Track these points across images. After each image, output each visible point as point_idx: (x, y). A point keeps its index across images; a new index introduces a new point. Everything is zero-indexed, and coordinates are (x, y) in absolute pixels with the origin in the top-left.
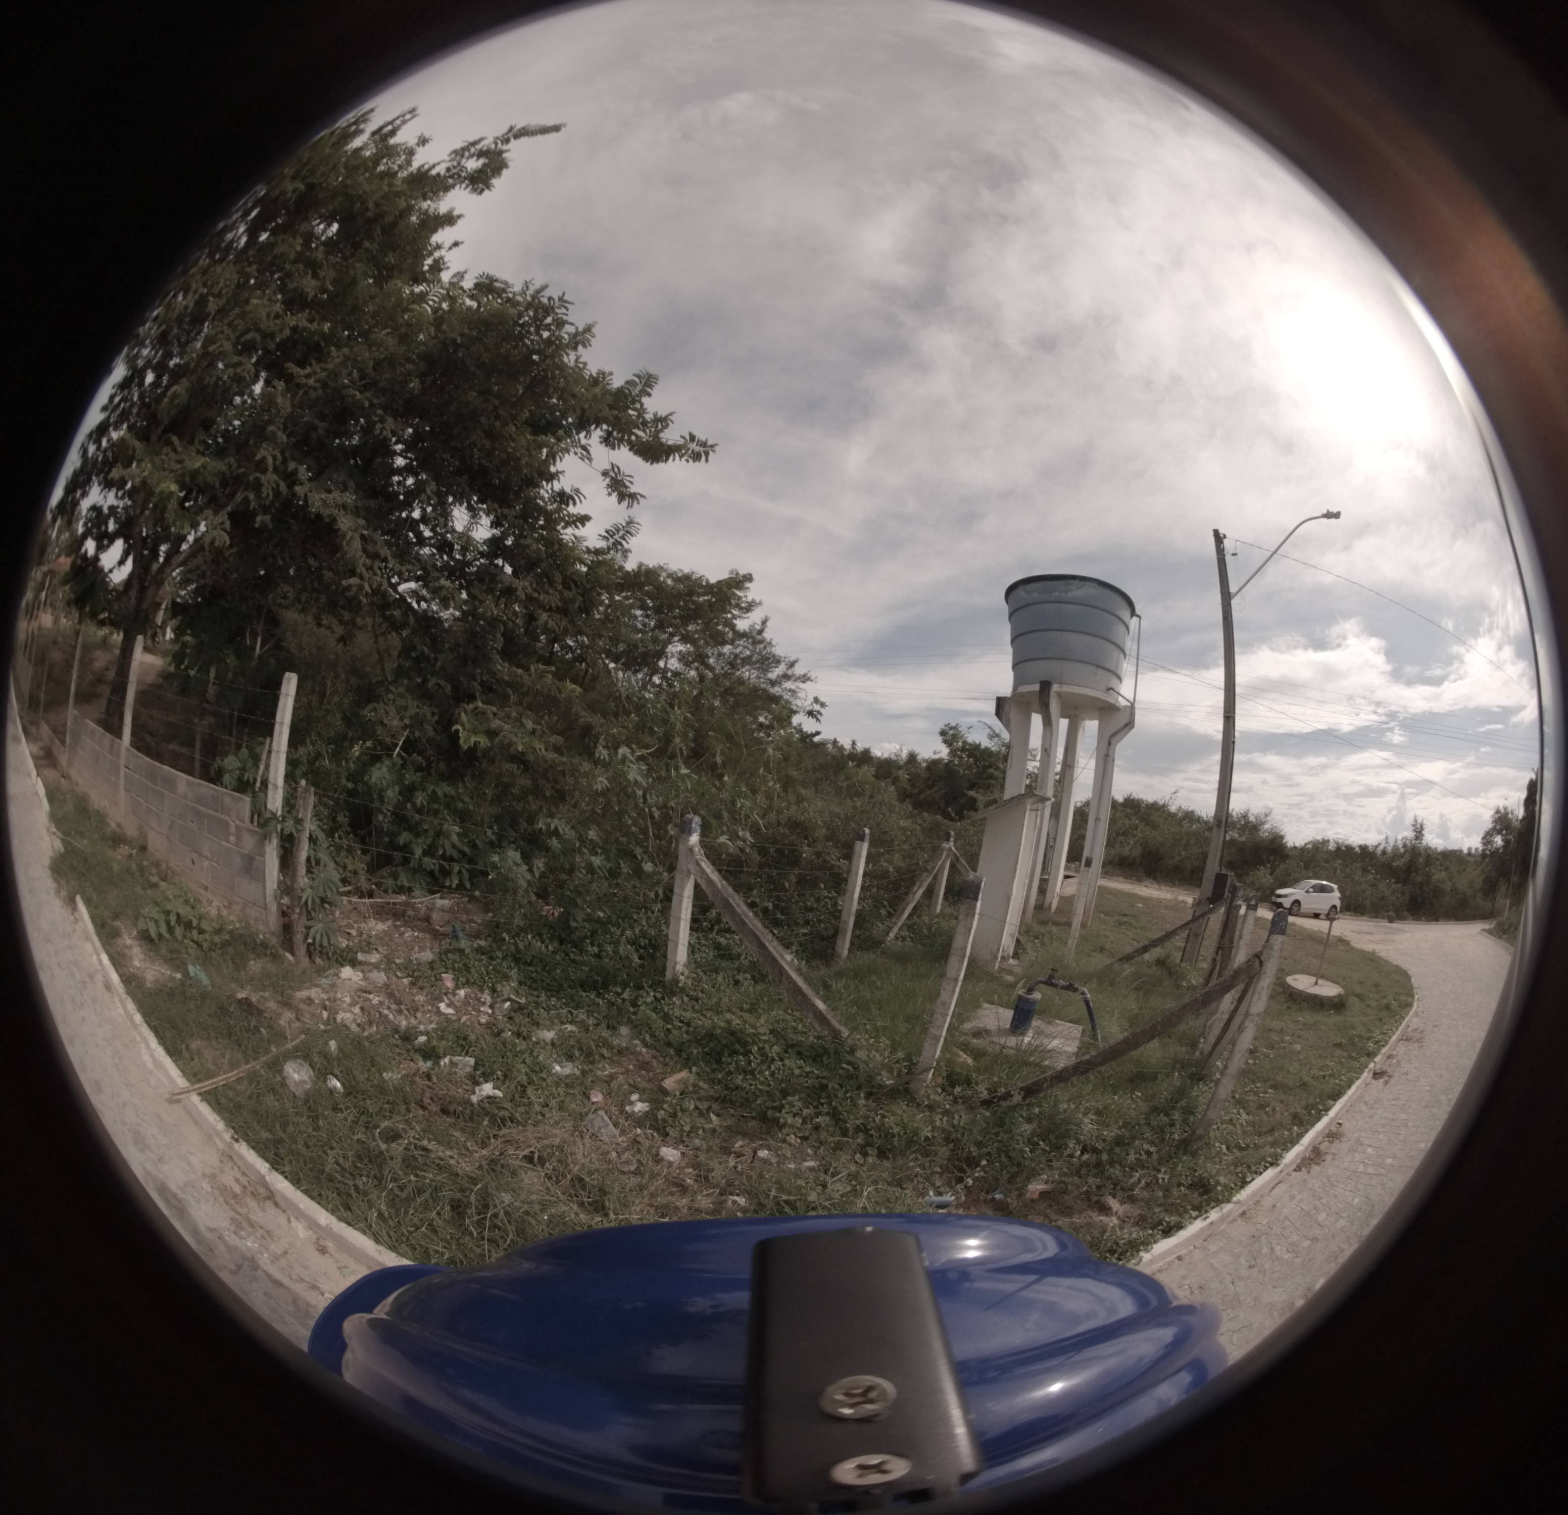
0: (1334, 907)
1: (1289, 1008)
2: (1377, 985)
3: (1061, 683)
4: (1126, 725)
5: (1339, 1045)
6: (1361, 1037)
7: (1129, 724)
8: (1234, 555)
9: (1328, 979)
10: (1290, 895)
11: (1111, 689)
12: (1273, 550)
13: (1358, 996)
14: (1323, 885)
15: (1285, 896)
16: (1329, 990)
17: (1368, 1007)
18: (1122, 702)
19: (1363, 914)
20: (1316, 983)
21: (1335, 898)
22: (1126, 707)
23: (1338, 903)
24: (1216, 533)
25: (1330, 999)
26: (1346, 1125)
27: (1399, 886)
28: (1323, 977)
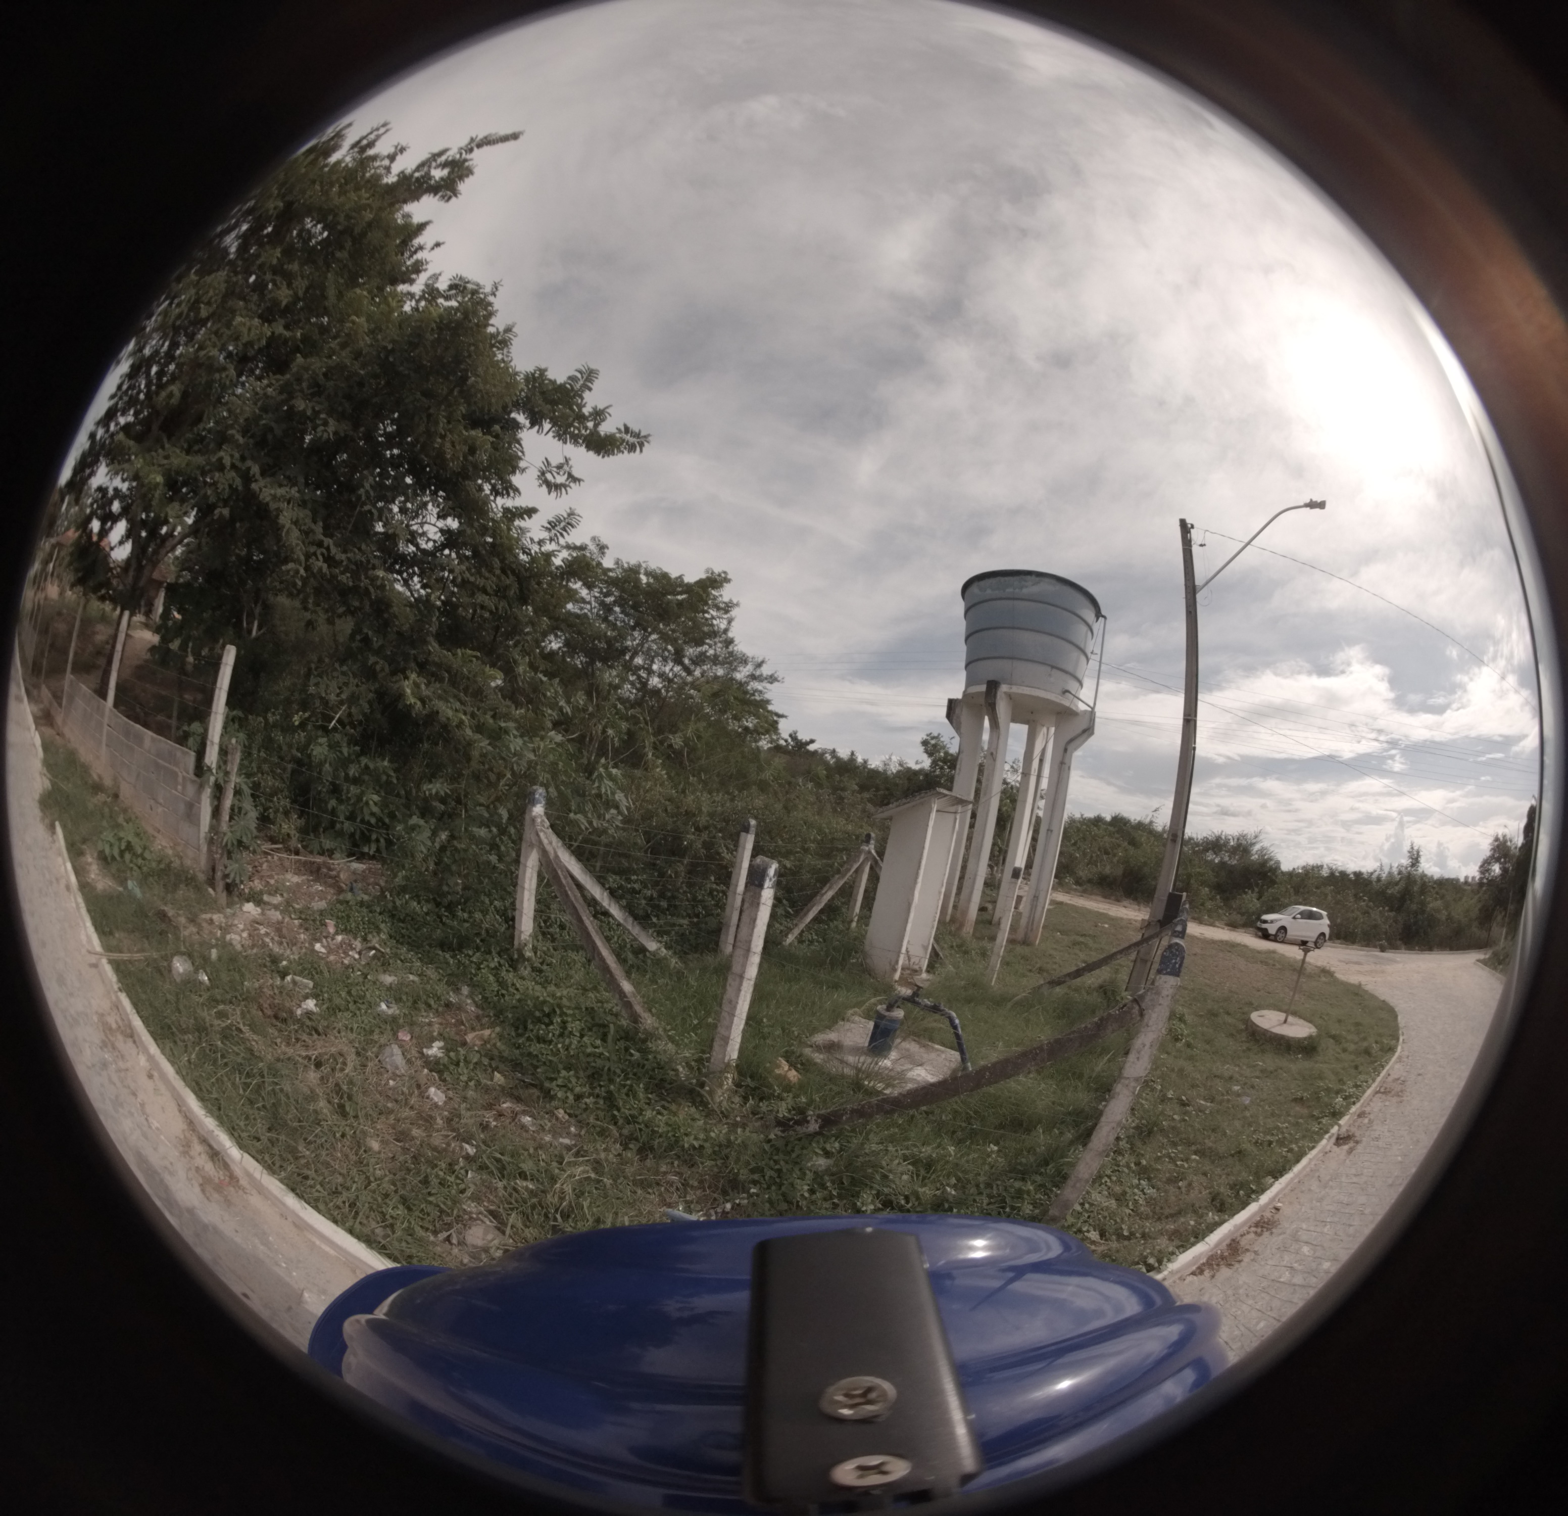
0: (1323, 934)
1: (1249, 1049)
2: (1358, 1024)
3: (1011, 684)
4: (1084, 731)
5: (1299, 1100)
6: (1328, 1090)
7: (1089, 731)
8: (1201, 545)
9: (1301, 1017)
10: (1276, 920)
11: (1068, 691)
12: (1246, 540)
13: (1334, 1037)
14: (1311, 912)
15: (1272, 922)
16: (1299, 1030)
17: (1345, 1050)
18: (1082, 707)
19: (1353, 943)
20: (1285, 1021)
21: (1324, 925)
22: (1086, 711)
23: (1327, 931)
24: (1183, 523)
25: (1299, 1041)
26: (1286, 1210)
27: (1392, 914)
28: (1295, 1014)
